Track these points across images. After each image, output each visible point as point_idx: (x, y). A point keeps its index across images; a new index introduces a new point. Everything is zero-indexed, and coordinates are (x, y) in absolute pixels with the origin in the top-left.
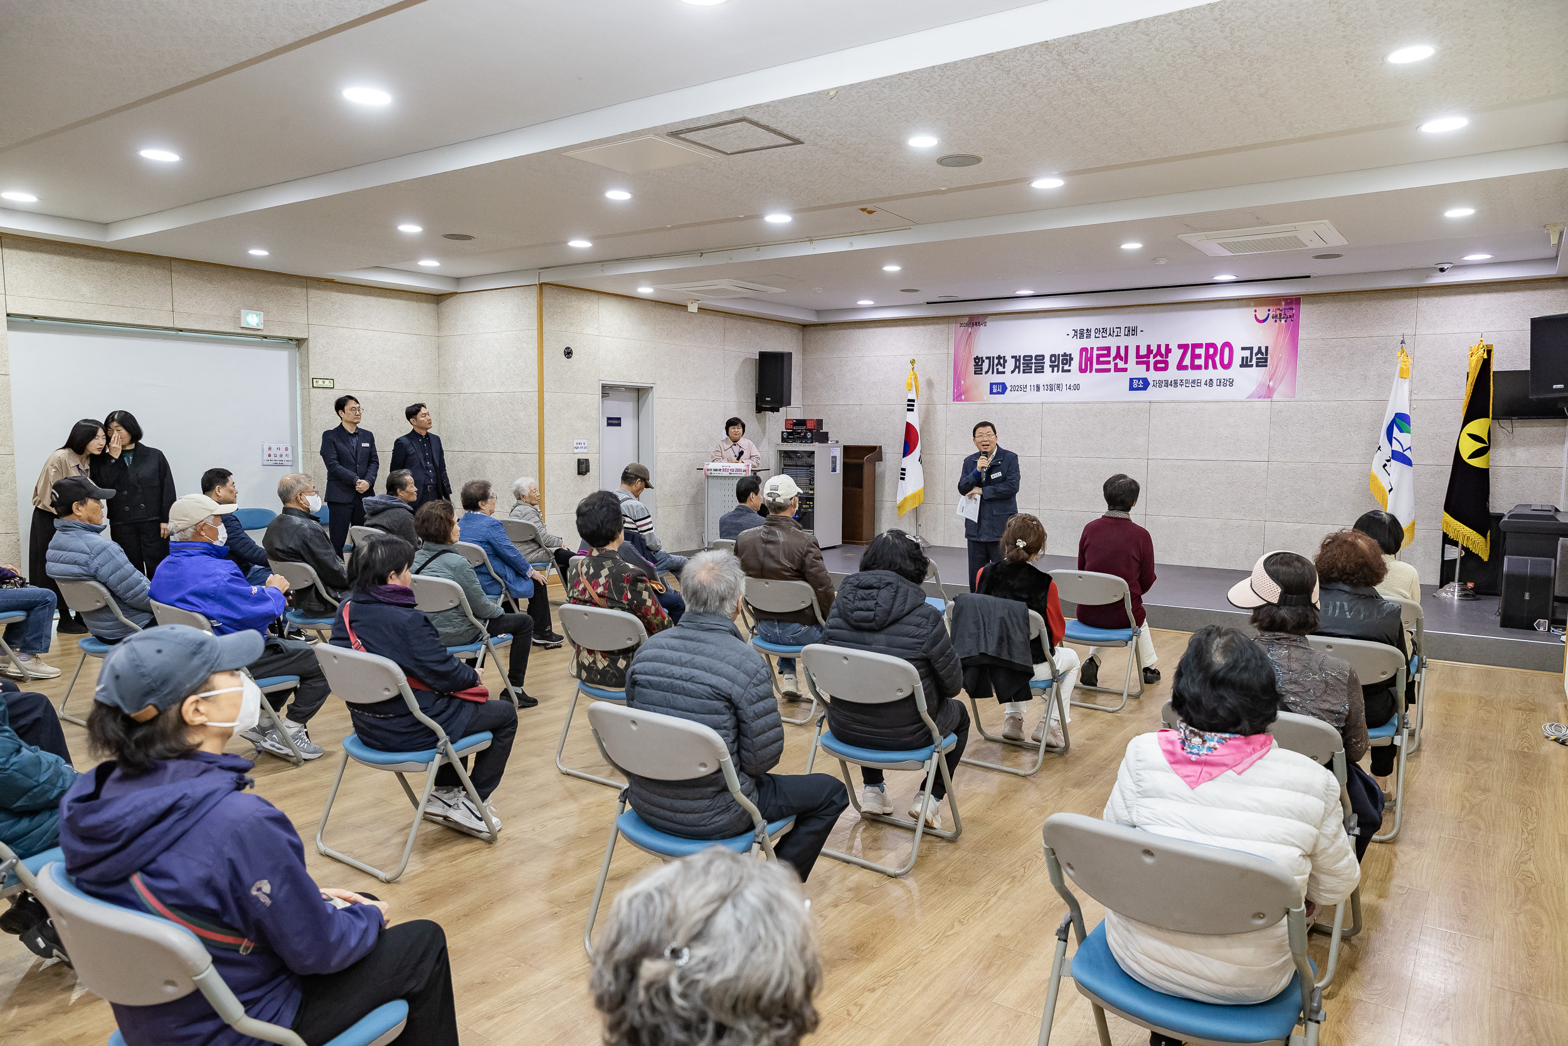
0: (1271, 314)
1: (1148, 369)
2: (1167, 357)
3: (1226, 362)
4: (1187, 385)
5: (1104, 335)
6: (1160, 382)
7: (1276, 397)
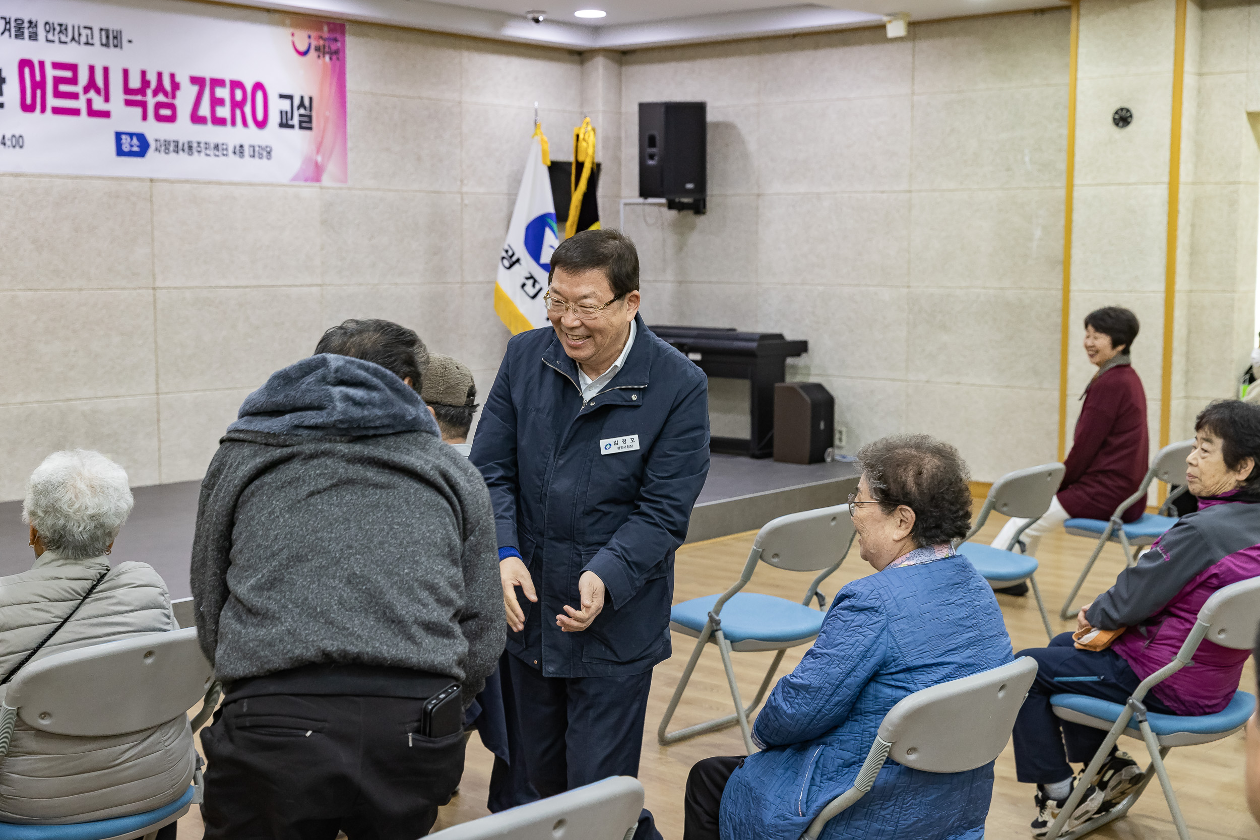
0: (314, 43)
1: (145, 118)
2: (174, 97)
3: (260, 117)
4: (208, 152)
5: (63, 38)
6: (167, 143)
7: (326, 180)
